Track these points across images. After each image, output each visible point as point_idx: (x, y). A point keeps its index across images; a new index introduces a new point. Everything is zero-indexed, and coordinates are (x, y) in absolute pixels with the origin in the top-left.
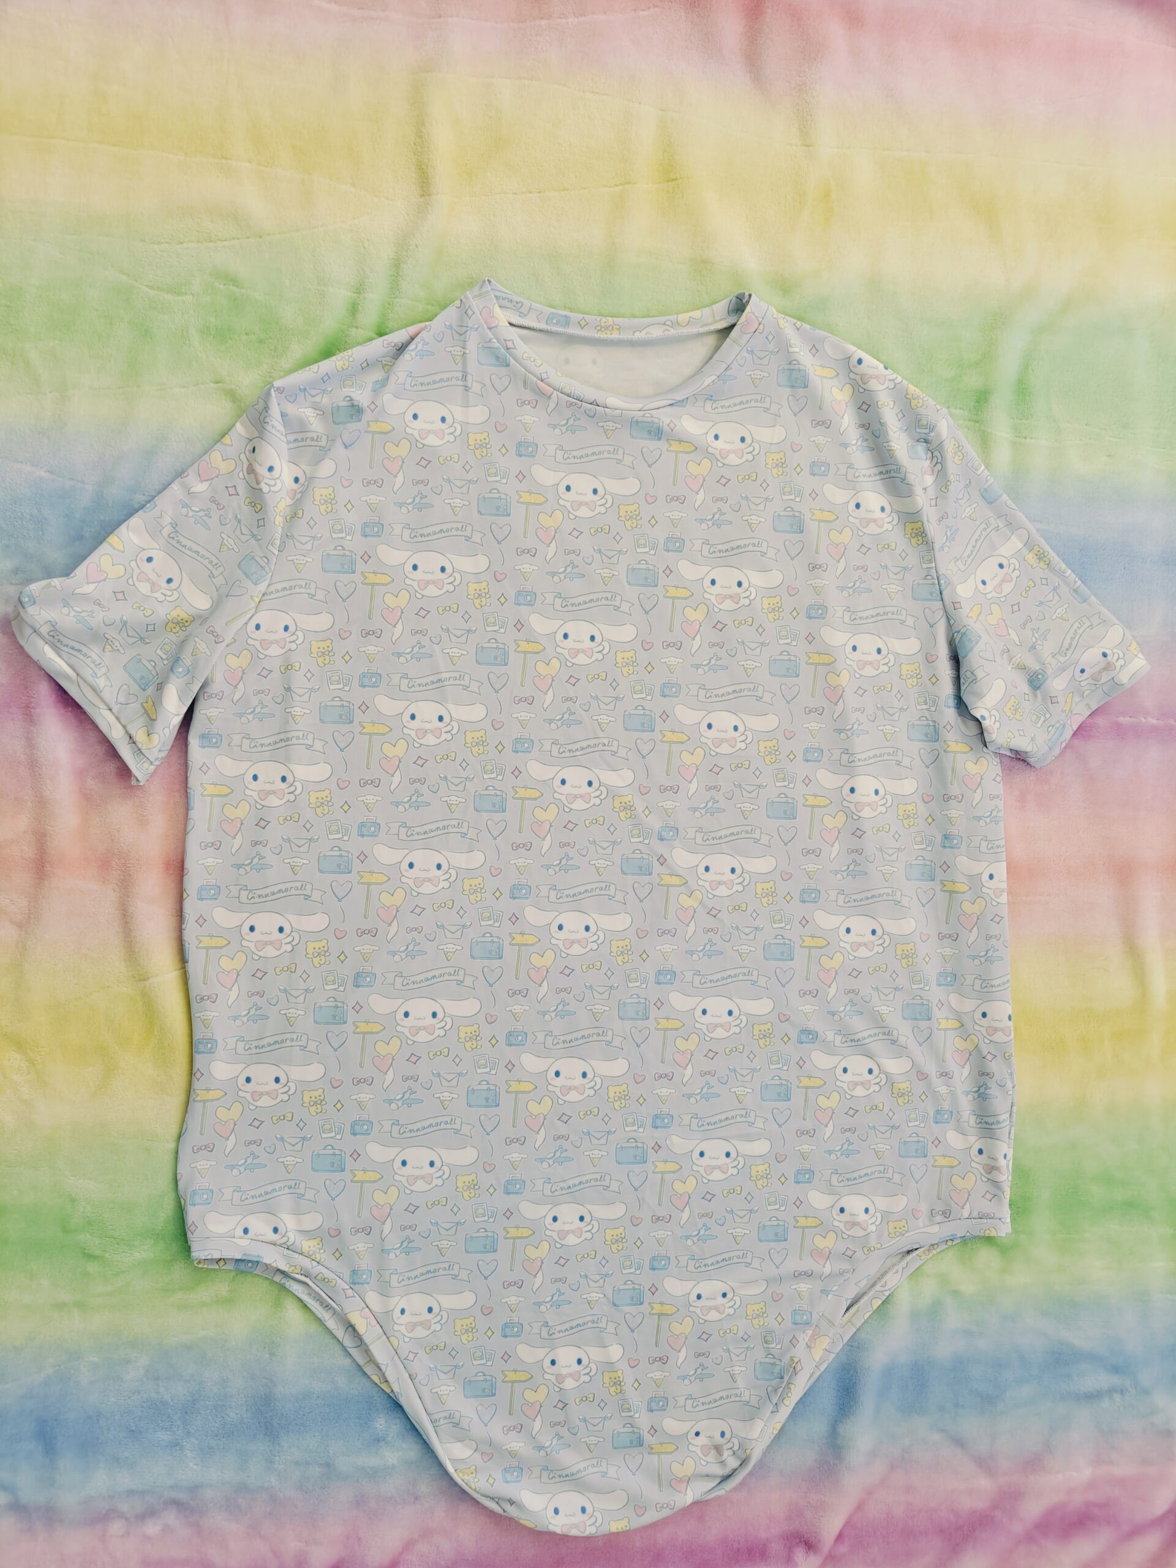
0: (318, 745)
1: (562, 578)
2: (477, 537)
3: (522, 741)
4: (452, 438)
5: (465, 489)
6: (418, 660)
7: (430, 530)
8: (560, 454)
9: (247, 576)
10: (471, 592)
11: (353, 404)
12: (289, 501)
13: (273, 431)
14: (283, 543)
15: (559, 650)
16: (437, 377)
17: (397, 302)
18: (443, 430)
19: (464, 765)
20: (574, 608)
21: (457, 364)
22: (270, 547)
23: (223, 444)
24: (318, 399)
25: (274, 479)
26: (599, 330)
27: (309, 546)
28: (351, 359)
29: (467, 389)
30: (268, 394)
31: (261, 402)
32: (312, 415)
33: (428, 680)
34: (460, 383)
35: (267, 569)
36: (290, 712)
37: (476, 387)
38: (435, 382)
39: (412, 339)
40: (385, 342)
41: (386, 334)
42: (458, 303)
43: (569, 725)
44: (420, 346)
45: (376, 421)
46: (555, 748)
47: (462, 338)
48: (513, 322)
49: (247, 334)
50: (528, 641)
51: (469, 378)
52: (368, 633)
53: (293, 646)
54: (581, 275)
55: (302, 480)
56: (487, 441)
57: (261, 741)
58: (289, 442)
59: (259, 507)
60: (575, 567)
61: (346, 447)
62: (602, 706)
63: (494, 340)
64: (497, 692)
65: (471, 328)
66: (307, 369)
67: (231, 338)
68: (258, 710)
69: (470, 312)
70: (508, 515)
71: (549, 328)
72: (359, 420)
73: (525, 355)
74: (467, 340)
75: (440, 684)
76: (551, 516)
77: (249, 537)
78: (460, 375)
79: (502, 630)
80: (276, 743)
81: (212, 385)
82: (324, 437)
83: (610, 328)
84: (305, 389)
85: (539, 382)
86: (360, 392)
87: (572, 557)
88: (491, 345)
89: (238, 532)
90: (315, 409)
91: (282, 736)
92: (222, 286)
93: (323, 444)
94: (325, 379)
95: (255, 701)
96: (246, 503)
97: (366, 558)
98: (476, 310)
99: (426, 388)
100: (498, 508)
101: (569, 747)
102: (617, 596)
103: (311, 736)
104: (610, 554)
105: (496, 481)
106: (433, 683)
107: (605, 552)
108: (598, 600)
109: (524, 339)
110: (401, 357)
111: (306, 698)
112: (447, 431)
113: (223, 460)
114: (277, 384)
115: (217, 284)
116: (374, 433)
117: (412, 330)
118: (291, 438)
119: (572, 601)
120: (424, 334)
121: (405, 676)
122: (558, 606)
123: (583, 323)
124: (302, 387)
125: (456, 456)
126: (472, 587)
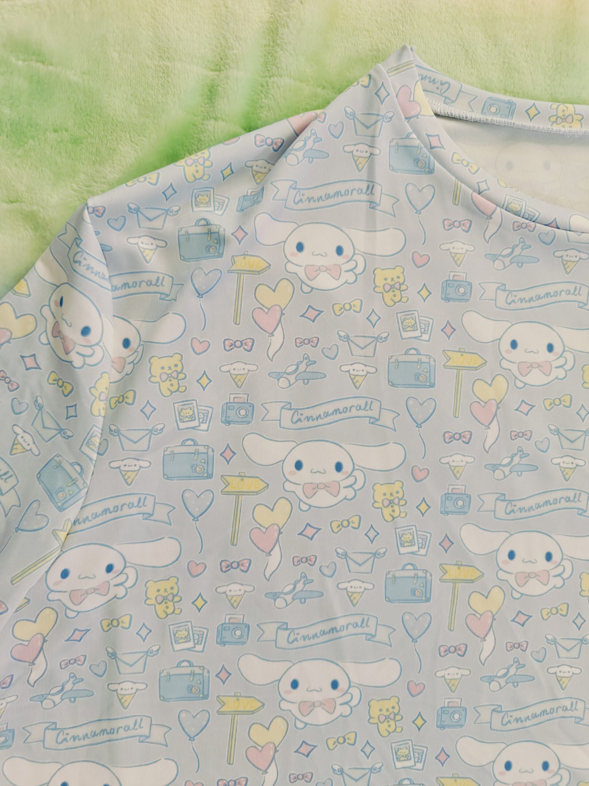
0: (157, 734)
1: (507, 473)
2: (387, 418)
3: (451, 710)
4: (351, 277)
5: (369, 351)
6: (303, 601)
7: (320, 411)
8: (502, 296)
9: (51, 496)
10: (379, 498)
11: (210, 230)
12: (116, 376)
13: (88, 274)
14: (104, 441)
15: (501, 575)
16: (332, 190)
17: (273, 82)
18: (339, 266)
19: (368, 750)
20: (524, 514)
21: (360, 171)
22: (85, 449)
23: (15, 293)
24: (157, 224)
25: (90, 346)
26: (553, 122)
27: (143, 444)
28: (208, 163)
29: (373, 205)
30: (80, 218)
31: (70, 229)
32: (150, 247)
33: (317, 629)
34: (364, 197)
35: (80, 483)
36: (116, 691)
37: (385, 203)
38: (328, 197)
39: (297, 134)
40: (258, 138)
41: (257, 128)
42: (365, 80)
43: (516, 684)
44: (310, 143)
45: (244, 255)
46: (497, 718)
47: (370, 132)
48: (438, 111)
49: (55, 131)
50: (459, 565)
51: (377, 189)
52: (230, 566)
53: (121, 591)
54: (527, 47)
55: (134, 344)
56: (401, 280)
57: (73, 732)
58: (115, 288)
59: (69, 388)
60: (525, 455)
61: (200, 295)
62: (562, 653)
63: (414, 136)
64: (414, 640)
65: (383, 116)
66: (141, 179)
67: (33, 138)
68: (68, 687)
69: (383, 93)
70: (432, 386)
71: (483, 117)
72: (220, 255)
73: (456, 157)
74: (377, 134)
75: (336, 635)
76: (490, 385)
77: (54, 432)
78: (364, 186)
79: (423, 552)
80: (95, 735)
81: (5, 205)
82: (167, 278)
83: (570, 118)
84: (137, 210)
85: (476, 195)
86: (220, 213)
87: (521, 441)
88: (408, 142)
89: (38, 423)
90: (154, 239)
91: (104, 725)
92: (20, 63)
93: (166, 289)
94: (168, 193)
95: (64, 675)
96: (51, 381)
97: (228, 454)
98: (393, 93)
99: (317, 204)
100: (417, 376)
101: (516, 715)
102: (582, 493)
103: (146, 723)
104: (572, 435)
105: (415, 338)
106: (324, 633)
107: (565, 433)
108: (556, 501)
109: (453, 134)
110: (283, 159)
111: (139, 667)
112: (345, 267)
113: (17, 318)
114: (91, 202)
115: (13, 60)
116: (240, 272)
117: (297, 121)
118: (118, 281)
119: (520, 504)
120: (315, 126)
121: (284, 626)
122: (501, 513)
123: (533, 112)
124: (133, 206)
125: (358, 303)
126: (380, 490)
